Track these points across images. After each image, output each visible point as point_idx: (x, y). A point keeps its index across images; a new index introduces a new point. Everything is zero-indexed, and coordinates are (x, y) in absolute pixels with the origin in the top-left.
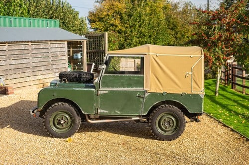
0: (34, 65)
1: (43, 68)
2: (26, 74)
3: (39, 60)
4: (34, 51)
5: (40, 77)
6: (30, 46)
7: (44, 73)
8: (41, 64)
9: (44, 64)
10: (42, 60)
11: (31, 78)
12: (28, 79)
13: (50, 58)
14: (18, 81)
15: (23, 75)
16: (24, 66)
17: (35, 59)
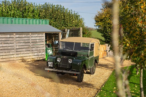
0: (17, 47)
1: (24, 50)
2: (11, 53)
3: (21, 44)
4: (18, 39)
5: (22, 55)
6: (15, 36)
7: (25, 52)
8: (23, 47)
9: (26, 47)
10: (24, 44)
11: (15, 56)
12: (12, 56)
13: (30, 44)
14: (4, 57)
15: (8, 54)
16: (9, 48)
17: (18, 44)
